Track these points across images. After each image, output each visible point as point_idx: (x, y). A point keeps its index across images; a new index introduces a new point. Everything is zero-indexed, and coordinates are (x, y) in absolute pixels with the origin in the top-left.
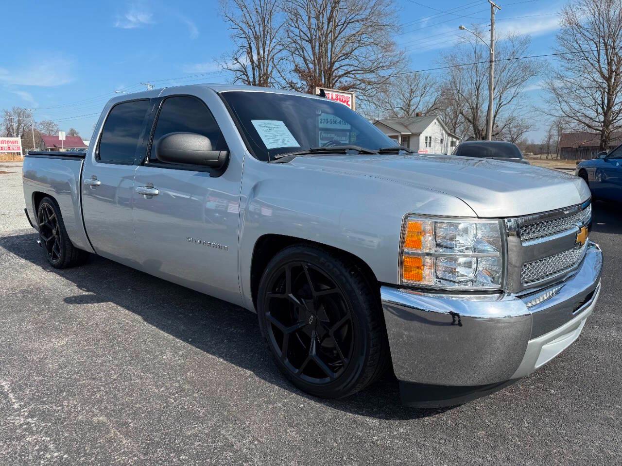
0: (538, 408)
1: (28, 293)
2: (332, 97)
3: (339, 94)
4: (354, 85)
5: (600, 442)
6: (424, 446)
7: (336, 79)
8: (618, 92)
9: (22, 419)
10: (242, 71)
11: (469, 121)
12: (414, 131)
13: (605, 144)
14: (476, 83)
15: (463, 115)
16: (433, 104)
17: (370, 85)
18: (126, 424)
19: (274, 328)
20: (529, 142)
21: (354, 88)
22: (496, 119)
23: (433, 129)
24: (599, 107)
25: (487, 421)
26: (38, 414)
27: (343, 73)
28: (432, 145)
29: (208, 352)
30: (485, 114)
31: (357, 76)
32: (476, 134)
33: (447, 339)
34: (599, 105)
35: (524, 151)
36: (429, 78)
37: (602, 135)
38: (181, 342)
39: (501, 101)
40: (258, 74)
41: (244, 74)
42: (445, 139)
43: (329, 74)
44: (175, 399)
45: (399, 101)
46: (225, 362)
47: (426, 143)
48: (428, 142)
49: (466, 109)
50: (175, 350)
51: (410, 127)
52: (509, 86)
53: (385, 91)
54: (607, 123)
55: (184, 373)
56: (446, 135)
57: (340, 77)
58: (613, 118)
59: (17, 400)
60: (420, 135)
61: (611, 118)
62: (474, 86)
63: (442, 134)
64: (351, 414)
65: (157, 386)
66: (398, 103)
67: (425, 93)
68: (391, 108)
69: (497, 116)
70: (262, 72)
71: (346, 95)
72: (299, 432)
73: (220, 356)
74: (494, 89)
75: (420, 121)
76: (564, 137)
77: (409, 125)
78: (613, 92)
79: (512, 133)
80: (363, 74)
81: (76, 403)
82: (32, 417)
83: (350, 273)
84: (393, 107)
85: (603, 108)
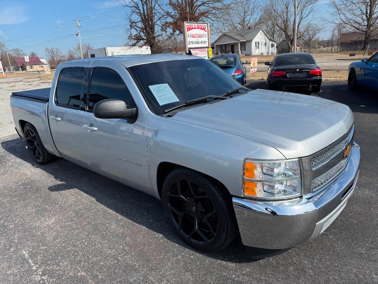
0: (322, 249)
1: (27, 185)
2: (195, 27)
3: (199, 24)
4: (208, 11)
5: (356, 270)
6: (261, 279)
7: (196, 8)
8: (376, 4)
9: (39, 277)
10: (136, 7)
11: (282, 29)
12: (248, 39)
13: (368, 40)
14: (286, 5)
15: (278, 26)
16: (259, 19)
17: (218, 10)
18: (97, 276)
19: (174, 213)
20: (321, 39)
21: (208, 13)
22: (299, 27)
23: (260, 37)
24: (364, 15)
25: (294, 260)
26: (48, 273)
27: (200, 4)
28: (260, 47)
29: (136, 222)
30: (292, 23)
31: (210, 5)
32: (287, 38)
33: (271, 219)
34: (364, 14)
35: (317, 46)
36: (256, 3)
37: (366, 34)
38: (120, 216)
39: (302, 15)
40: (146, 8)
41: (137, 9)
42: (267, 43)
43: (192, 5)
44: (121, 257)
45: (238, 19)
46: (147, 229)
47: (256, 46)
48: (257, 45)
49: (280, 21)
50: (117, 221)
51: (245, 36)
52: (307, 5)
53: (228, 14)
54: (369, 26)
55: (124, 239)
56: (268, 40)
57: (199, 6)
58: (373, 22)
59: (34, 264)
60: (251, 41)
61: (372, 23)
62: (284, 6)
63: (266, 40)
64: (220, 261)
65: (110, 249)
66: (237, 20)
67: (254, 13)
68: (232, 24)
69: (300, 25)
70: (149, 7)
71: (203, 25)
72: (192, 275)
73: (143, 225)
74: (298, 7)
75: (252, 32)
76: (343, 35)
77: (244, 35)
78: (373, 5)
79: (310, 34)
80: (213, 3)
81: (67, 264)
82: (45, 275)
83: (214, 187)
84: (234, 23)
85: (367, 16)
